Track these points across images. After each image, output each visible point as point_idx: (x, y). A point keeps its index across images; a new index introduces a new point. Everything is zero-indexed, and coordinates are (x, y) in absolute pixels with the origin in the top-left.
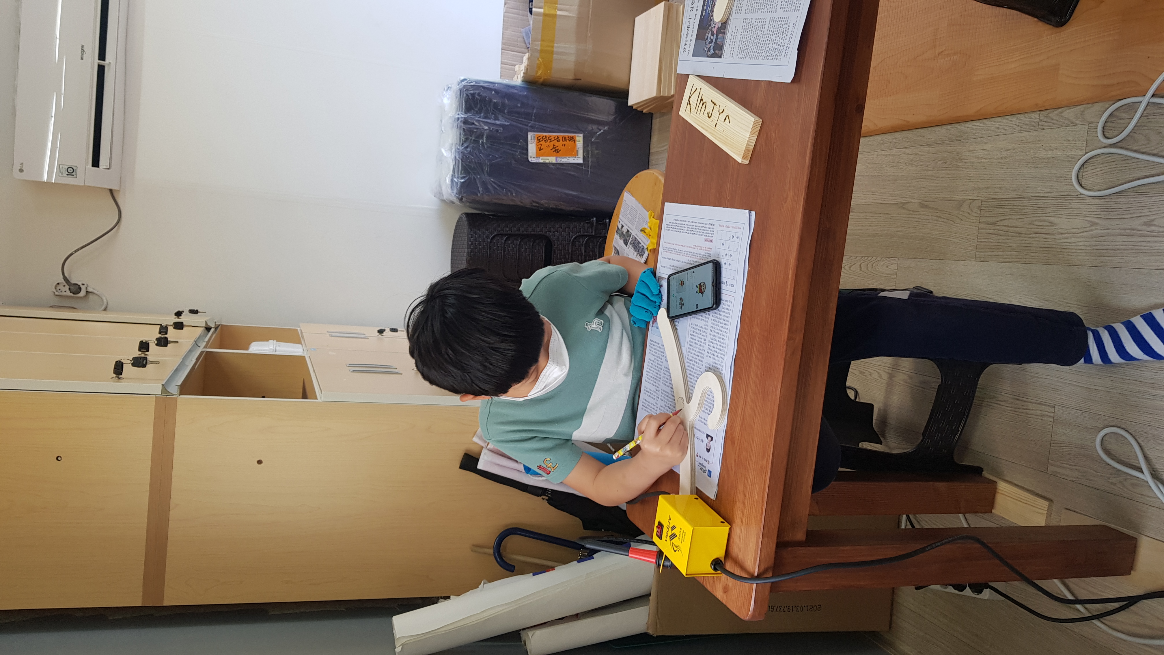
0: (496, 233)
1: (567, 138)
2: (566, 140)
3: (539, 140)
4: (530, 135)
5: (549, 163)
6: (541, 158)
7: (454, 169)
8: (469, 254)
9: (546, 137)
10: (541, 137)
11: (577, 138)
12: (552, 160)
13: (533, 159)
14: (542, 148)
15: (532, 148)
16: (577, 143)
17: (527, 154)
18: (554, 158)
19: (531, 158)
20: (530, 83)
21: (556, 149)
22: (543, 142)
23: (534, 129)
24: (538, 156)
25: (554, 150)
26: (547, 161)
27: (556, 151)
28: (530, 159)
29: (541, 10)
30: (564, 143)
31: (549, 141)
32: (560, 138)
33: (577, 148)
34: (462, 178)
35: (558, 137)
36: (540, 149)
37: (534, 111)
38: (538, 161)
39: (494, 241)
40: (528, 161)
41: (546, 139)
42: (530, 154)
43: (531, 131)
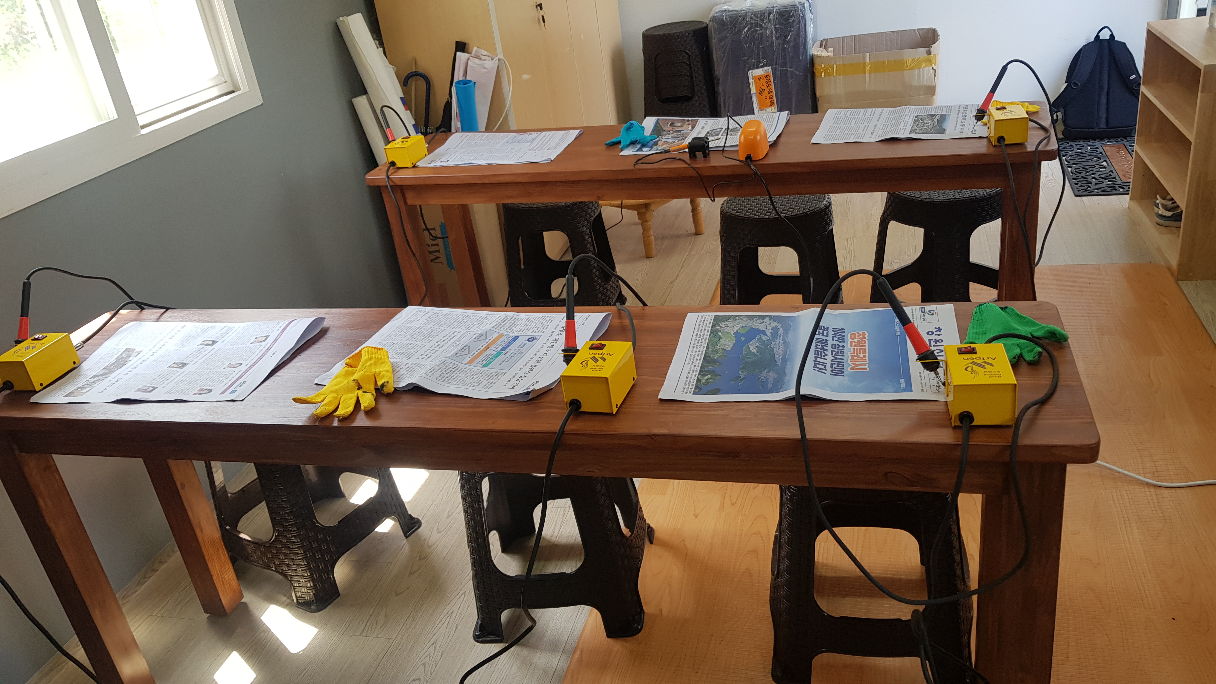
0: (690, 54)
1: (772, 100)
2: (770, 99)
3: (766, 77)
4: (769, 68)
5: (750, 88)
6: (753, 81)
7: (734, 10)
8: (670, 34)
9: (770, 82)
10: (769, 78)
11: (773, 108)
12: (753, 90)
13: (751, 74)
14: (761, 80)
15: (759, 72)
16: (770, 108)
17: (754, 69)
18: (755, 92)
19: (752, 72)
20: (812, 61)
21: (762, 92)
22: (765, 80)
23: (774, 71)
24: (754, 78)
25: (761, 90)
26: (751, 86)
27: (761, 92)
28: (750, 72)
29: (868, 60)
30: (768, 98)
31: (767, 85)
32: (771, 94)
33: (766, 109)
34: (726, 18)
35: (771, 92)
36: (759, 79)
37: (789, 69)
38: (750, 78)
39: (684, 54)
40: (749, 70)
41: (768, 82)
42: (754, 71)
43: (772, 68)
